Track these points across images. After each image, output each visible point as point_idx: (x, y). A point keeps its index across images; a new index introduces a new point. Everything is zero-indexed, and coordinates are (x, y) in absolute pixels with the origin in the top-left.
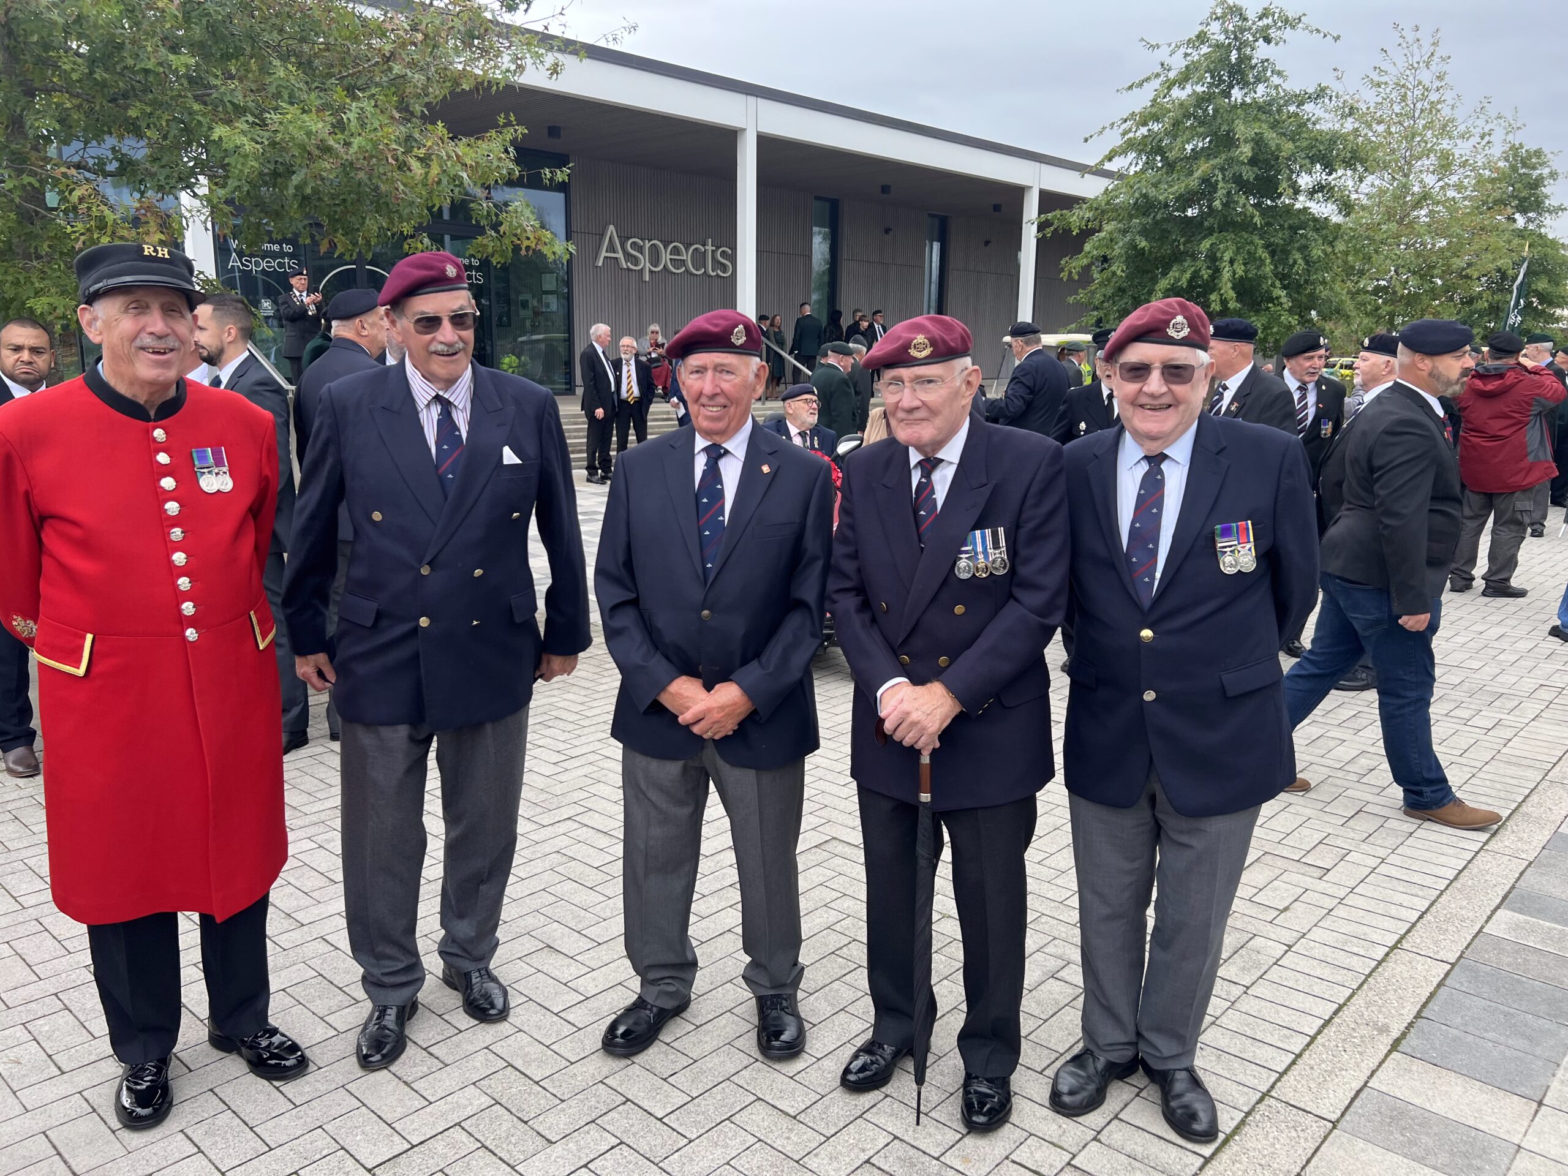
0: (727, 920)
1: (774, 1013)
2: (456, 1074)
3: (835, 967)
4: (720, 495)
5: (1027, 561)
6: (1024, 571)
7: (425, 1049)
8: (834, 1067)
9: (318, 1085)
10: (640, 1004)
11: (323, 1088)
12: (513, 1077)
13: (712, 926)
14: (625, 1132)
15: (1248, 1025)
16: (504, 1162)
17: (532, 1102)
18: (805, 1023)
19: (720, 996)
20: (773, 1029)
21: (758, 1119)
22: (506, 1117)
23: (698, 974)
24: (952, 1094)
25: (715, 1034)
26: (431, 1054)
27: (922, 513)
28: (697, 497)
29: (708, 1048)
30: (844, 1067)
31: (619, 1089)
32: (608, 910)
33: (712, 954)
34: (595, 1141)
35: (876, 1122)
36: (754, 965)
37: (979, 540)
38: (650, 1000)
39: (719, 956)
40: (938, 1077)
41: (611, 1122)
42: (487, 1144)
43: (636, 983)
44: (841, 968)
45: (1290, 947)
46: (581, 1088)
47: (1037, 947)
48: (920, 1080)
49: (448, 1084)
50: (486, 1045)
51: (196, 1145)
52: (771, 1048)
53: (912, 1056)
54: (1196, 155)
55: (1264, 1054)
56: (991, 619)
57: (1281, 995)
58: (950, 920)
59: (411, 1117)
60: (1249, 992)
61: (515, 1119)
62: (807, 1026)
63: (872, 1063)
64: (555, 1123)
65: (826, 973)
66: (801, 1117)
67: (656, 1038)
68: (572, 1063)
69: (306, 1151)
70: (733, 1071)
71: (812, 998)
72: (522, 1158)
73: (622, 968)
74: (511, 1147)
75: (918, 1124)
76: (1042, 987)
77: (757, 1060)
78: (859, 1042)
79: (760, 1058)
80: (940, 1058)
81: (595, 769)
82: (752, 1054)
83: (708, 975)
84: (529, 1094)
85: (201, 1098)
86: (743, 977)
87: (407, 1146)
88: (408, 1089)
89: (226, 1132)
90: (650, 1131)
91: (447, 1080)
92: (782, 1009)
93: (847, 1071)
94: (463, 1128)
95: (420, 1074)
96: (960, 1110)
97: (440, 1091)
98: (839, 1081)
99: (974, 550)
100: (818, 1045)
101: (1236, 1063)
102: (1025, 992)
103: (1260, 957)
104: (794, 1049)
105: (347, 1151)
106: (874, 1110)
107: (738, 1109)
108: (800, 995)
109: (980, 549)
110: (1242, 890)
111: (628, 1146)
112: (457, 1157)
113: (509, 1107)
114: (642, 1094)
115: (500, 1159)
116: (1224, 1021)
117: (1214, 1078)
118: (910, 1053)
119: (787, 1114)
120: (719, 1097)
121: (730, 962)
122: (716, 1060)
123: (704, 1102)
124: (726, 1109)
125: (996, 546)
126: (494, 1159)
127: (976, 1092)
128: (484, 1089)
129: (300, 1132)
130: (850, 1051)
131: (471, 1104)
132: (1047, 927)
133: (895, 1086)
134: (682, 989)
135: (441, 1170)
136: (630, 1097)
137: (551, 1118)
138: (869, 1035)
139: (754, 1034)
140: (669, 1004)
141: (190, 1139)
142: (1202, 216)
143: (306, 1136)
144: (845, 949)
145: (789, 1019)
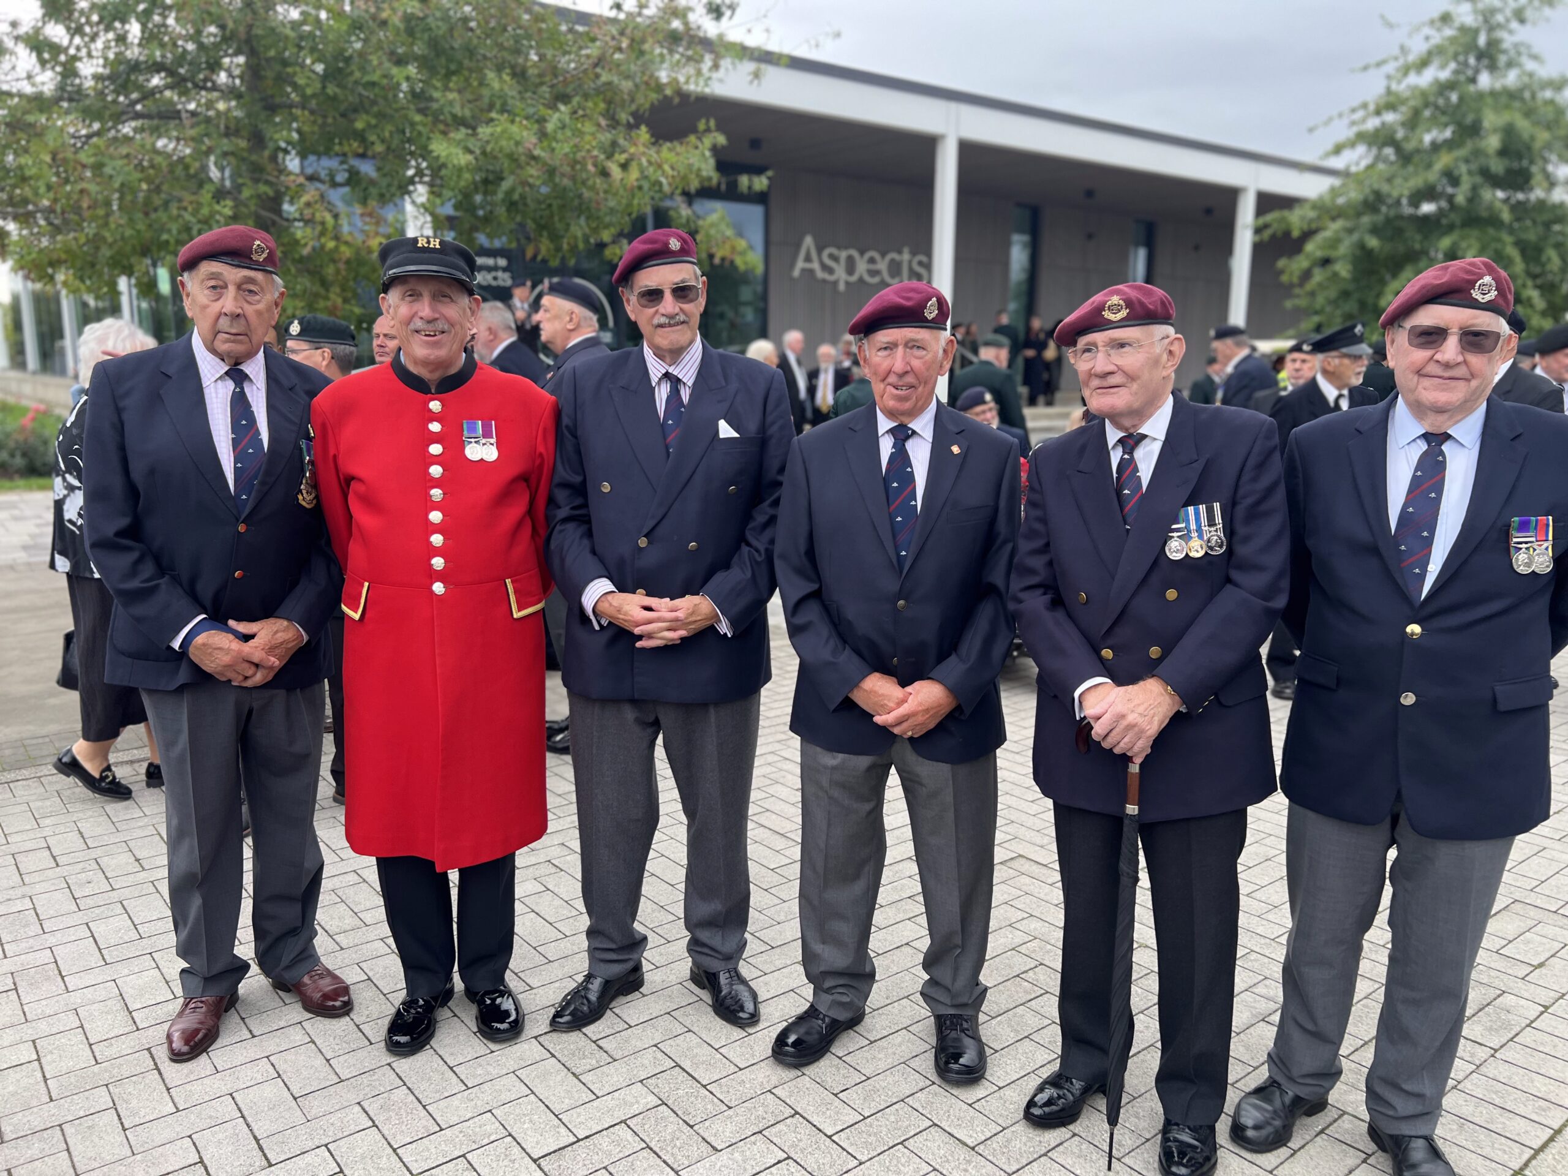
0: (905, 933)
1: (953, 1034)
2: (624, 1070)
3: (1019, 991)
4: (910, 478)
5: (1247, 539)
6: (1243, 551)
7: (594, 1042)
8: (1018, 1098)
9: (490, 1069)
10: (812, 1012)
11: (495, 1072)
12: (680, 1078)
13: (889, 938)
14: (792, 1146)
15: (1496, 1092)
16: (668, 1165)
17: (700, 1106)
18: (986, 1048)
19: (896, 1011)
20: (952, 1050)
21: (934, 1146)
22: (671, 1119)
23: (875, 985)
24: (1148, 1140)
25: (890, 1051)
26: (601, 1048)
27: (1126, 492)
28: (886, 481)
29: (882, 1066)
30: (1028, 1099)
31: (788, 1101)
32: (782, 914)
33: (888, 967)
34: (761, 1153)
35: (1063, 1163)
36: (932, 982)
37: (1192, 517)
38: (822, 1009)
39: (895, 969)
40: (1132, 1119)
41: (779, 1134)
42: (652, 1145)
43: (808, 991)
44: (1026, 992)
45: (1546, 1008)
46: (749, 1096)
47: (1246, 986)
48: (1113, 1120)
49: (615, 1079)
50: (655, 1042)
51: (371, 1119)
52: (950, 1071)
53: (1104, 1093)
54: (1435, 147)
55: (1516, 1127)
56: (1205, 606)
57: (1535, 1061)
58: (1148, 950)
59: (578, 1110)
60: (1497, 1055)
61: (681, 1122)
62: (988, 1051)
63: (1059, 1097)
64: (722, 1131)
65: (1010, 996)
66: (979, 1149)
67: (828, 1050)
68: (741, 1069)
69: (475, 1134)
70: (908, 1093)
71: (994, 1022)
72: (687, 1163)
73: (796, 974)
74: (676, 1150)
75: (1109, 1169)
76: (1252, 1030)
77: (934, 1083)
78: (1046, 1073)
79: (937, 1080)
80: (1135, 1098)
81: (774, 769)
82: (929, 1076)
83: (884, 989)
84: (696, 1097)
85: (379, 1072)
86: (922, 994)
87: (573, 1139)
88: (576, 1081)
89: (400, 1108)
90: (818, 1148)
91: (615, 1075)
92: (963, 1031)
93: (1031, 1104)
94: (629, 1127)
95: (589, 1067)
96: (1157, 1158)
97: (607, 1086)
98: (1022, 1114)
99: (1187, 528)
100: (1000, 1073)
101: (1482, 1135)
102: (1233, 1034)
103: (1510, 1017)
104: (973, 1075)
105: (514, 1139)
106: (1061, 1148)
107: (912, 1133)
108: (982, 1018)
109: (1193, 526)
110: (1487, 942)
111: (795, 1161)
112: (621, 1155)
113: (676, 1109)
114: (812, 1108)
115: (665, 1162)
116: (1467, 1085)
117: (1456, 1149)
118: (1103, 1090)
119: (965, 1144)
120: (892, 1118)
121: (908, 977)
122: (890, 1079)
123: (876, 1123)
124: (900, 1133)
125: (1211, 523)
126: (658, 1161)
127: (1176, 1140)
128: (651, 1088)
129: (469, 1115)
130: (1034, 1082)
131: (638, 1102)
132: (1256, 965)
133: (1084, 1125)
134: (856, 1000)
135: (605, 1168)
136: (798, 1110)
137: (717, 1125)
138: (1056, 1066)
139: (931, 1055)
140: (842, 1016)
141: (366, 1112)
142: (1441, 212)
143: (476, 1119)
144: (1031, 973)
145: (968, 1042)
